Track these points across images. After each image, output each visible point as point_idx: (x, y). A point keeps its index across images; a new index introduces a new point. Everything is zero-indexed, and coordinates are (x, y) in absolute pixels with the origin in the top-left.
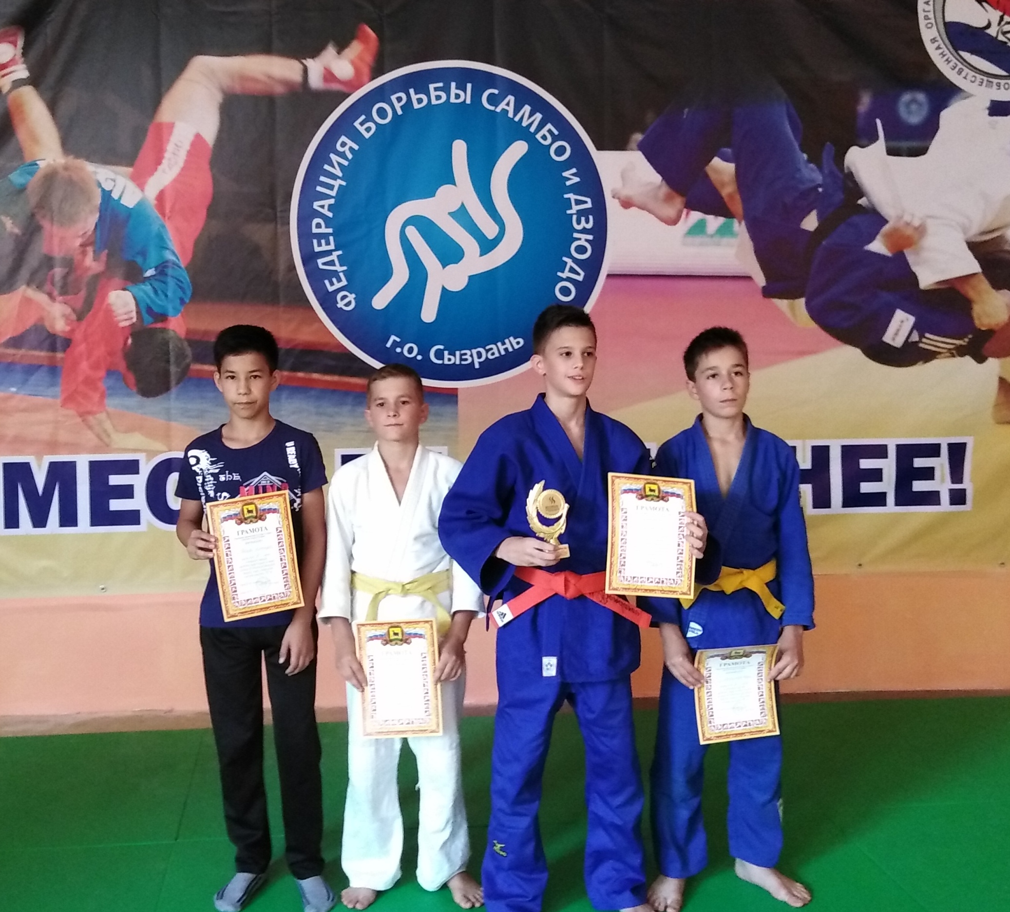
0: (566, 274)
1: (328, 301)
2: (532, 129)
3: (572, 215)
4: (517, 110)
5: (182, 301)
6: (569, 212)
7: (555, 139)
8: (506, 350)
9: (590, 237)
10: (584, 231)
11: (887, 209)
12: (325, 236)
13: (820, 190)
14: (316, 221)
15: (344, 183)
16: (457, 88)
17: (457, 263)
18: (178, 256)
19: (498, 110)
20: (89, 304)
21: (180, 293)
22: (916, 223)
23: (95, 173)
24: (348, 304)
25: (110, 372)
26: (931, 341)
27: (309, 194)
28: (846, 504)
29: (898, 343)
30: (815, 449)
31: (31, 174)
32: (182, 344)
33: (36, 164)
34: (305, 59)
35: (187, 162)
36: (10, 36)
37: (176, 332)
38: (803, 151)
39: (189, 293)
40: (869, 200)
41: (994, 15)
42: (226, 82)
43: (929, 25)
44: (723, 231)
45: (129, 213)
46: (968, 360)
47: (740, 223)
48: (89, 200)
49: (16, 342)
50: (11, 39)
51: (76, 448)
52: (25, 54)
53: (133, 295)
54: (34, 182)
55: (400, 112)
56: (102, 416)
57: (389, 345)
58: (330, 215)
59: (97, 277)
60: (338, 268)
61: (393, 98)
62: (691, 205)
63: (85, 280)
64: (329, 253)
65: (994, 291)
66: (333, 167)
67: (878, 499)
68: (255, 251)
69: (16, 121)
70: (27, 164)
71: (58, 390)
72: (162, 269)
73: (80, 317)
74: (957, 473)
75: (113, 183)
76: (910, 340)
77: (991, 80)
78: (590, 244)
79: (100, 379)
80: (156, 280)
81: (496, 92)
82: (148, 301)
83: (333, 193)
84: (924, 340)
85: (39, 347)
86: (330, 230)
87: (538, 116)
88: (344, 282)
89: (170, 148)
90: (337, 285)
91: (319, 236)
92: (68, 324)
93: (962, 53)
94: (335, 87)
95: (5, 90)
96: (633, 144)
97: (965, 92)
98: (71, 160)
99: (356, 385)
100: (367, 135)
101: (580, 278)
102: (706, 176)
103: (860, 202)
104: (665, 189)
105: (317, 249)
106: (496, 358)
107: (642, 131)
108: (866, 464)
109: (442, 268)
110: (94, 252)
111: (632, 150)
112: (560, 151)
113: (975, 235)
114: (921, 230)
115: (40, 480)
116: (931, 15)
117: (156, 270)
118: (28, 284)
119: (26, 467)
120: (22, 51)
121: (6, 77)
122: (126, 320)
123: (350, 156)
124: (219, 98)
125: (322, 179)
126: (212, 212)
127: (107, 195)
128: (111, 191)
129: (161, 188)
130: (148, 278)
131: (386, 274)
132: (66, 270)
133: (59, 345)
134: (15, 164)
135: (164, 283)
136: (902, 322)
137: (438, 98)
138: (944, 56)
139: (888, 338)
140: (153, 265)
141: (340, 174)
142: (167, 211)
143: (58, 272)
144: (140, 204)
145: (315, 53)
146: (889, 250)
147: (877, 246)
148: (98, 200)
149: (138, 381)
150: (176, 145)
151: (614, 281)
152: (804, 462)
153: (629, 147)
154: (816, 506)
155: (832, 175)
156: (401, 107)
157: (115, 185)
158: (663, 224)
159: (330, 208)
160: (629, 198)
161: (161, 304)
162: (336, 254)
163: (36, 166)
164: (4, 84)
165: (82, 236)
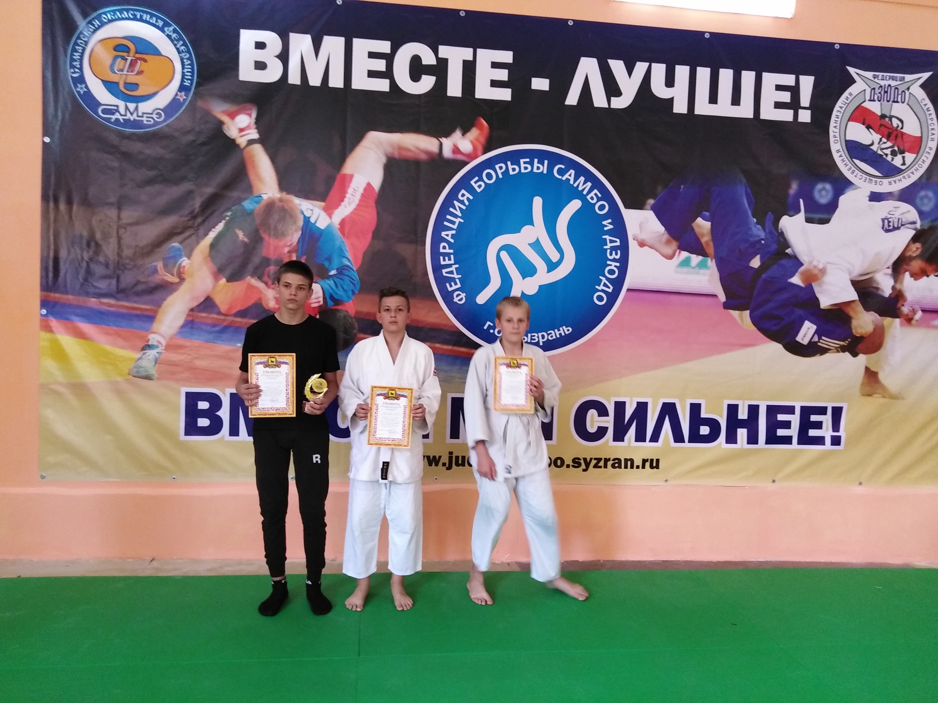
0: (601, 287)
1: (447, 297)
2: (585, 192)
3: (607, 249)
4: (576, 179)
5: (353, 293)
6: (605, 247)
7: (599, 200)
8: (560, 334)
9: (618, 264)
10: (614, 260)
11: (803, 258)
12: (448, 255)
13: (763, 242)
14: (443, 244)
15: (462, 221)
16: (538, 163)
17: (531, 277)
18: (352, 262)
19: (564, 178)
21: (352, 287)
22: (821, 266)
23: (300, 205)
24: (461, 299)
26: (826, 342)
27: (439, 227)
28: (768, 442)
29: (805, 342)
30: (750, 406)
31: (257, 203)
32: (352, 321)
33: (261, 197)
34: (441, 138)
35: (361, 200)
36: (247, 110)
37: (348, 312)
38: (754, 217)
39: (358, 286)
40: (793, 251)
41: (876, 137)
42: (389, 150)
43: (836, 142)
44: (702, 265)
45: (321, 232)
46: (847, 355)
47: (712, 260)
48: (295, 222)
50: (248, 112)
52: (257, 122)
53: (322, 287)
54: (259, 208)
55: (501, 176)
57: (485, 328)
58: (452, 241)
60: (455, 276)
61: (497, 167)
62: (682, 248)
64: (450, 266)
65: (865, 312)
66: (456, 210)
67: (787, 440)
68: (402, 262)
69: (249, 167)
70: (254, 196)
72: (342, 270)
74: (836, 426)
75: (311, 212)
76: (812, 341)
77: (871, 178)
78: (617, 268)
80: (336, 277)
81: (563, 167)
82: (331, 291)
83: (455, 227)
84: (821, 341)
86: (452, 251)
87: (589, 184)
88: (459, 285)
89: (350, 191)
90: (454, 287)
91: (445, 255)
92: (277, 304)
93: (855, 161)
94: (460, 157)
95: (242, 145)
96: (648, 206)
97: (855, 185)
98: (285, 195)
99: (463, 352)
100: (479, 190)
101: (610, 290)
102: (693, 230)
103: (787, 251)
104: (666, 236)
105: (442, 263)
106: (554, 339)
108: (781, 417)
109: (522, 279)
110: (297, 257)
112: (602, 208)
113: (855, 276)
114: (823, 271)
116: (837, 135)
117: (337, 271)
118: (252, 276)
120: (255, 120)
121: (244, 137)
122: (316, 302)
123: (467, 203)
124: (384, 160)
125: (448, 217)
126: (376, 234)
127: (307, 220)
128: (309, 217)
129: (343, 216)
130: (332, 276)
131: (486, 281)
132: (278, 268)
135: (342, 280)
136: (809, 328)
137: (526, 168)
138: (844, 161)
139: (799, 339)
140: (335, 267)
141: (460, 215)
142: (346, 231)
143: (272, 269)
144: (329, 227)
145: (447, 135)
146: (803, 282)
147: (796, 280)
148: (301, 223)
150: (354, 190)
151: (631, 293)
152: (743, 414)
153: (645, 208)
154: (748, 443)
155: (771, 233)
156: (502, 173)
157: (313, 213)
158: (664, 258)
159: (453, 236)
160: (643, 240)
161: (340, 293)
162: (454, 267)
163: (261, 198)
164: (242, 141)
165: (289, 246)
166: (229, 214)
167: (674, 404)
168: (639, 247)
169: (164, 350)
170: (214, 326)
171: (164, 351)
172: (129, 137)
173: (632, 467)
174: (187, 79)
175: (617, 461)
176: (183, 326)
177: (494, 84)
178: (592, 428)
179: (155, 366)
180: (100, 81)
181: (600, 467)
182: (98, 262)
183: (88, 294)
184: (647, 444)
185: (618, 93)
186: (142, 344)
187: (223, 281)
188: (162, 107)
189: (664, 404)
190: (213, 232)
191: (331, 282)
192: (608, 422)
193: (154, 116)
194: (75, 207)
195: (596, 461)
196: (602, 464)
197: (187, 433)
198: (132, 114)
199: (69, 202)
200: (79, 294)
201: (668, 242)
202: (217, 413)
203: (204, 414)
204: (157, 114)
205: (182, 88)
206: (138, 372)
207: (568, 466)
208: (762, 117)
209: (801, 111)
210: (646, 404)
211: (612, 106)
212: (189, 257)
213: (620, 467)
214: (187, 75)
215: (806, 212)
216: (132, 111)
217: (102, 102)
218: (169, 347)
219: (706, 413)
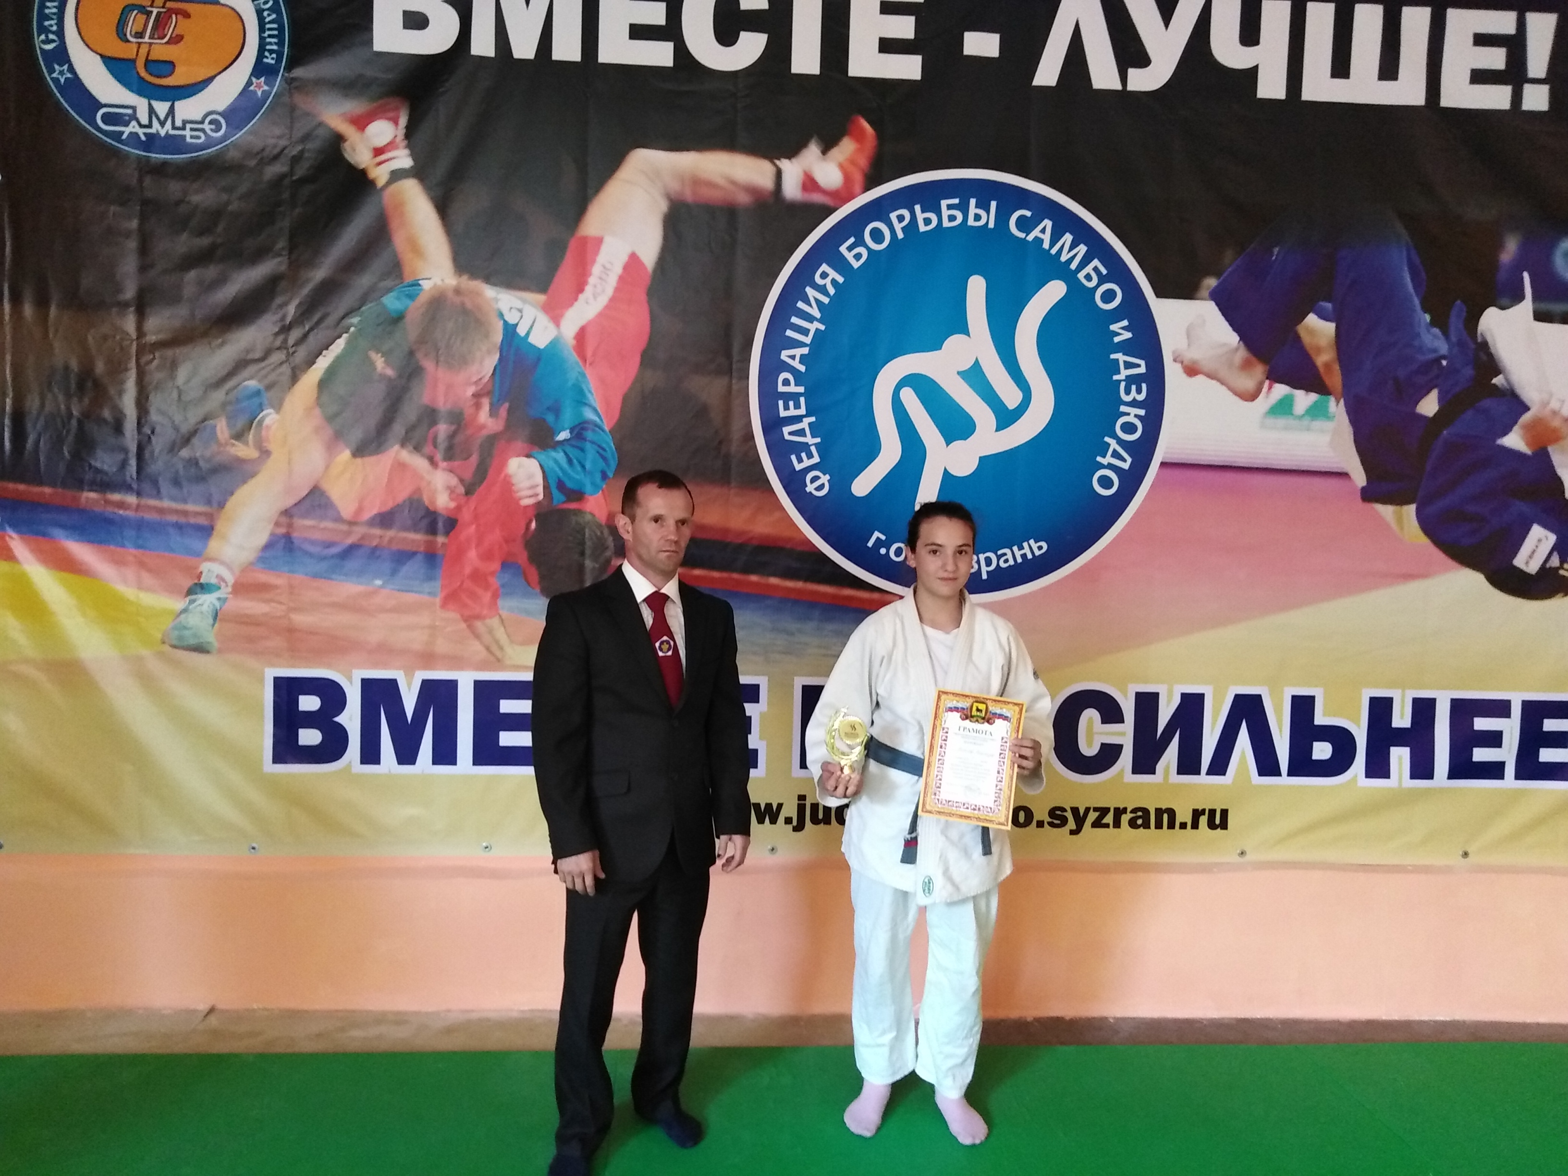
0: (1108, 459)
1: (793, 482)
2: (1073, 266)
3: (1119, 381)
4: (1055, 238)
5: (604, 476)
6: (1115, 377)
7: (1102, 280)
8: (1024, 556)
9: (1142, 412)
10: (1134, 404)
11: (1529, 393)
12: (795, 397)
13: (1444, 363)
14: (784, 375)
15: (822, 327)
16: (977, 206)
17: (965, 439)
18: (601, 414)
19: (1030, 238)
20: (481, 473)
21: (601, 464)
22: (1565, 412)
23: (497, 300)
24: (820, 488)
25: (506, 565)
27: (776, 340)
28: (1453, 774)
29: (1533, 568)
30: (1417, 702)
31: (412, 297)
32: (602, 533)
33: (419, 285)
34: (779, 159)
35: (617, 290)
36: (390, 110)
37: (594, 516)
38: (1425, 310)
39: (613, 464)
40: (1507, 380)
42: (674, 186)
44: (1314, 412)
45: (539, 356)
47: (1338, 402)
48: (487, 335)
49: (385, 520)
50: (391, 114)
51: (458, 662)
52: (408, 135)
53: (541, 466)
54: (415, 310)
55: (900, 235)
56: (494, 622)
57: (870, 544)
58: (802, 368)
59: (492, 439)
60: (809, 439)
61: (893, 216)
62: (1275, 376)
63: (479, 441)
64: (798, 419)
66: (809, 305)
67: (1495, 770)
68: (702, 412)
69: (394, 224)
70: (405, 283)
71: (437, 585)
72: (580, 431)
73: (468, 492)
75: (519, 314)
76: (1548, 566)
78: (1140, 420)
79: (493, 574)
80: (570, 445)
81: (1028, 214)
82: (561, 475)
83: (808, 340)
84: (1566, 566)
85: (415, 528)
86: (801, 389)
87: (1082, 249)
88: (816, 459)
89: (596, 270)
90: (807, 463)
91: (787, 397)
92: (452, 499)
94: (817, 198)
95: (381, 182)
96: (1205, 292)
98: (465, 282)
99: (825, 595)
100: (856, 265)
101: (1126, 466)
102: (1298, 338)
103: (1495, 381)
104: (1242, 353)
105: (783, 414)
106: (1010, 566)
107: (1217, 275)
108: (1481, 724)
109: (945, 445)
110: (491, 405)
111: (1202, 299)
112: (1109, 296)
115: (409, 702)
117: (571, 433)
118: (403, 445)
119: (392, 685)
120: (404, 131)
121: (383, 165)
122: (531, 496)
123: (832, 291)
124: (663, 206)
125: (794, 320)
126: (647, 359)
127: (510, 330)
129: (582, 322)
130: (561, 443)
131: (872, 450)
132: (453, 428)
133: (440, 525)
134: (388, 283)
135: (582, 450)
136: (1540, 540)
139: (1519, 561)
140: (566, 426)
141: (818, 315)
142: (589, 353)
143: (443, 429)
144: (554, 344)
145: (792, 152)
146: (1528, 444)
147: (1514, 440)
148: (498, 337)
149: (542, 578)
150: (604, 267)
151: (1168, 472)
152: (1402, 718)
153: (1199, 295)
154: (1413, 776)
155: (1461, 344)
156: (903, 229)
157: (522, 317)
158: (1237, 399)
159: (803, 359)
160: (1195, 362)
161: (575, 477)
162: (807, 421)
163: (416, 288)
164: (380, 174)
165: (476, 383)
166: (355, 320)
167: (1258, 698)
168: (1184, 376)
169: (231, 593)
170: (329, 545)
171: (231, 596)
172: (160, 170)
173: (1171, 826)
174: (271, 52)
175: (1140, 814)
176: (268, 546)
177: (888, 46)
178: (1088, 748)
179: (213, 625)
180: (98, 57)
181: (1107, 826)
182: (102, 421)
183: (80, 485)
184: (1203, 779)
185: (1143, 60)
186: (188, 583)
187: (346, 454)
188: (221, 108)
189: (1237, 697)
190: (324, 356)
191: (560, 456)
192: (1123, 734)
193: (206, 126)
194: (53, 311)
195: (1097, 814)
196: (1109, 819)
197: (278, 758)
198: (162, 124)
199: (42, 303)
200: (64, 485)
201: (1246, 366)
202: (337, 719)
203: (310, 720)
204: (210, 123)
205: (260, 69)
206: (181, 638)
207: (1040, 824)
208: (1445, 102)
209: (1528, 89)
210: (1200, 697)
211: (1130, 87)
212: (278, 407)
213: (1146, 825)
214: (270, 44)
215: (1536, 298)
216: (162, 116)
217: (103, 100)
218: (241, 588)
219: (1324, 715)
